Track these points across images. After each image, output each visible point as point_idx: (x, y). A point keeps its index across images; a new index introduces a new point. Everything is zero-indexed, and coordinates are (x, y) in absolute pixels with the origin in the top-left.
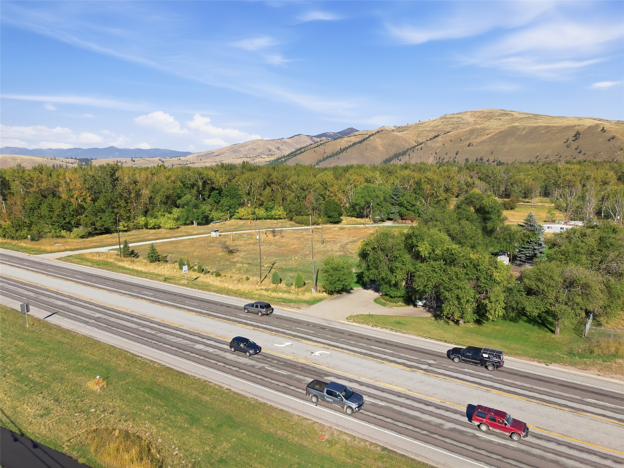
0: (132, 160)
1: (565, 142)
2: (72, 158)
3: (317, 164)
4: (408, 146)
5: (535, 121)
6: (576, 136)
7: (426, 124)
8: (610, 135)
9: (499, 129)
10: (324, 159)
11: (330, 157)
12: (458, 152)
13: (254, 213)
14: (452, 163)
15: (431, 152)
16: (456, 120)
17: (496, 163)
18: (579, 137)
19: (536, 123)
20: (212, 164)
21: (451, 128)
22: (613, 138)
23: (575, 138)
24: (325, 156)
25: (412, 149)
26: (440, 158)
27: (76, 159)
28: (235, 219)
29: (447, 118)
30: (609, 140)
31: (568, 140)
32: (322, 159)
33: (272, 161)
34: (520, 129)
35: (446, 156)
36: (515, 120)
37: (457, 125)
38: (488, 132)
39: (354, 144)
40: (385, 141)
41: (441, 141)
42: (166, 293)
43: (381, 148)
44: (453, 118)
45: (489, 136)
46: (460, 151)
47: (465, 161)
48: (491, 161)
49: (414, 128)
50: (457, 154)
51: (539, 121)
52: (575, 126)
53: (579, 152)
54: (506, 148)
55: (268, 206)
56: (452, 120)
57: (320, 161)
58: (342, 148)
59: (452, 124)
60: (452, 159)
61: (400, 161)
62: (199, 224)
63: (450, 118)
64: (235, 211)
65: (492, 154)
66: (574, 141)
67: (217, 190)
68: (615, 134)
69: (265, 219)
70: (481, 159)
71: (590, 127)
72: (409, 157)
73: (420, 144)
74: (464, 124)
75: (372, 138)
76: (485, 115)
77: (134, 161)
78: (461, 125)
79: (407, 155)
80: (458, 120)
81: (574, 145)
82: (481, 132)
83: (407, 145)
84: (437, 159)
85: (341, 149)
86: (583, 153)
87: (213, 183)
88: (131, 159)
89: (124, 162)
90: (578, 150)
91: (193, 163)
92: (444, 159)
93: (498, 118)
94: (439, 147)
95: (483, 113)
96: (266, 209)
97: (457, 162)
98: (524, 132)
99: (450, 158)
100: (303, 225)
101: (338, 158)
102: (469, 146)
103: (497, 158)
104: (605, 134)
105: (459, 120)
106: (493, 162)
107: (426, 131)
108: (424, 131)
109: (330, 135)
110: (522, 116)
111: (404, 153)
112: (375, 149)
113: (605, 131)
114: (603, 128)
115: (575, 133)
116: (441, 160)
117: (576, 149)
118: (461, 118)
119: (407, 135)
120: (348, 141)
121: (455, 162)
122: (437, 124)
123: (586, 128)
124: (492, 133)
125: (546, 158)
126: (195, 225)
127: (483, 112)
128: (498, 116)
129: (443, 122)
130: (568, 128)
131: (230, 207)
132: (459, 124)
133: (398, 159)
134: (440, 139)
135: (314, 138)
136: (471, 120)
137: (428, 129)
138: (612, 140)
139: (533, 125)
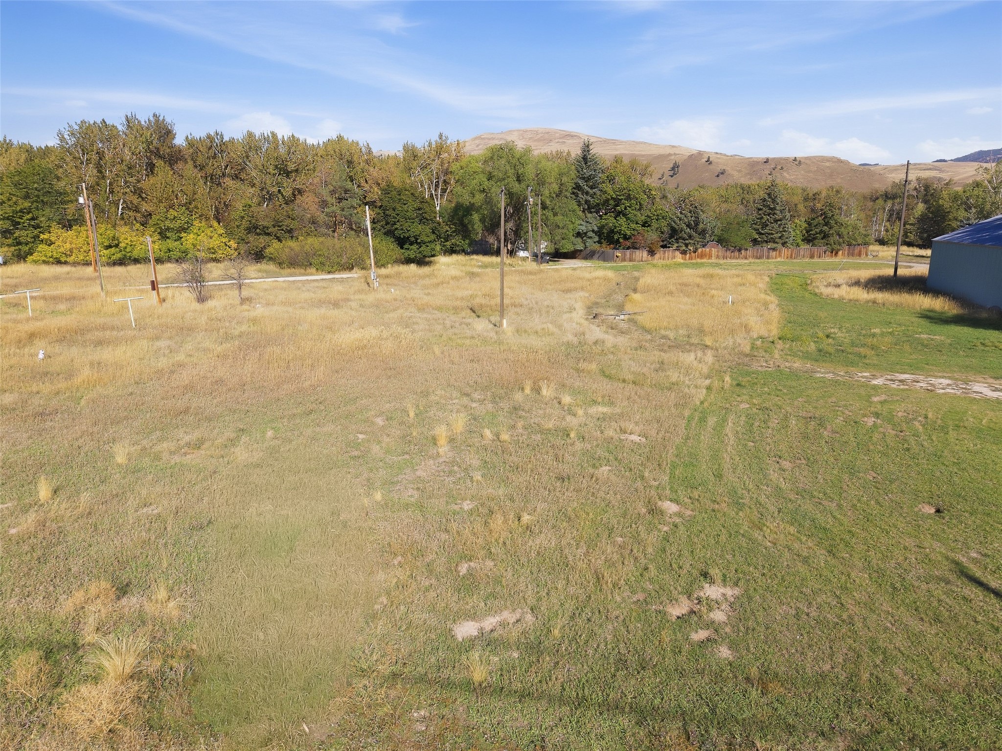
1: (660, 179)
5: (614, 146)
6: (673, 169)
8: (719, 169)
13: (113, 244)
18: (678, 171)
22: (722, 173)
23: (673, 172)
28: (35, 262)
29: (484, 139)
30: (718, 176)
31: (663, 175)
44: (493, 139)
52: (670, 155)
55: (168, 223)
63: (489, 139)
64: (36, 237)
66: (672, 176)
68: (724, 168)
71: (690, 157)
76: (539, 136)
81: (672, 183)
93: (561, 140)
95: (537, 132)
96: (163, 235)
100: (313, 270)
104: (711, 167)
113: (711, 163)
114: (709, 158)
115: (672, 166)
123: (686, 157)
128: (560, 138)
130: (660, 158)
131: (16, 224)
138: (721, 176)
139: (610, 153)
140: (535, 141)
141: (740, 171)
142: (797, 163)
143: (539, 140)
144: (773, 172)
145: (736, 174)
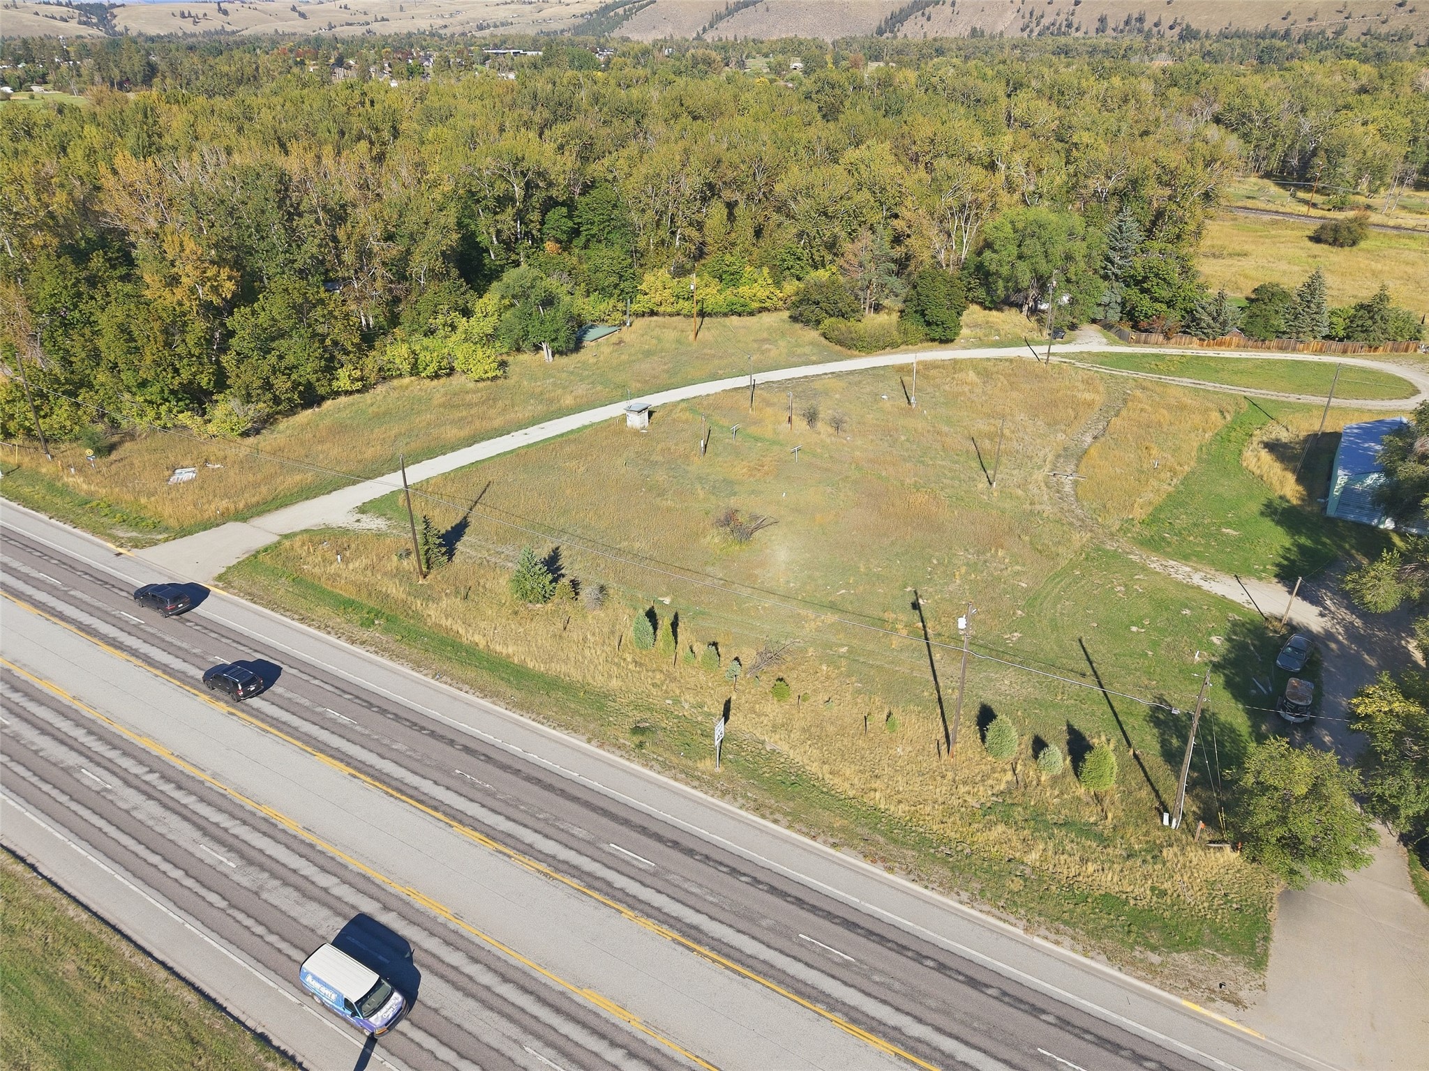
0: (220, 9)
2: (59, 4)
3: (711, 26)
10: (730, 12)
14: (1063, 29)
17: (1177, 30)
20: (432, 21)
26: (1031, 14)
27: (69, 5)
28: (638, 315)
32: (723, 10)
33: (591, 14)
35: (1049, 9)
42: (690, 852)
47: (1097, 24)
48: (1164, 26)
50: (1077, 3)
53: (1400, 7)
57: (719, 18)
60: (1063, 17)
61: (929, 19)
62: (556, 352)
65: (1169, 3)
67: (563, 204)
69: (725, 315)
70: (1141, 20)
77: (225, 13)
79: (948, 2)
84: (1023, 17)
86: (1408, 8)
87: (550, 184)
88: (216, 6)
89: (201, 16)
91: (383, 19)
92: (1042, 17)
96: (721, 278)
97: (1075, 26)
99: (1058, 14)
103: (1183, 18)
106: (1171, 28)
116: (1034, 17)
121: (1069, 26)
125: (1310, 20)
126: (546, 354)
133: (923, 14)
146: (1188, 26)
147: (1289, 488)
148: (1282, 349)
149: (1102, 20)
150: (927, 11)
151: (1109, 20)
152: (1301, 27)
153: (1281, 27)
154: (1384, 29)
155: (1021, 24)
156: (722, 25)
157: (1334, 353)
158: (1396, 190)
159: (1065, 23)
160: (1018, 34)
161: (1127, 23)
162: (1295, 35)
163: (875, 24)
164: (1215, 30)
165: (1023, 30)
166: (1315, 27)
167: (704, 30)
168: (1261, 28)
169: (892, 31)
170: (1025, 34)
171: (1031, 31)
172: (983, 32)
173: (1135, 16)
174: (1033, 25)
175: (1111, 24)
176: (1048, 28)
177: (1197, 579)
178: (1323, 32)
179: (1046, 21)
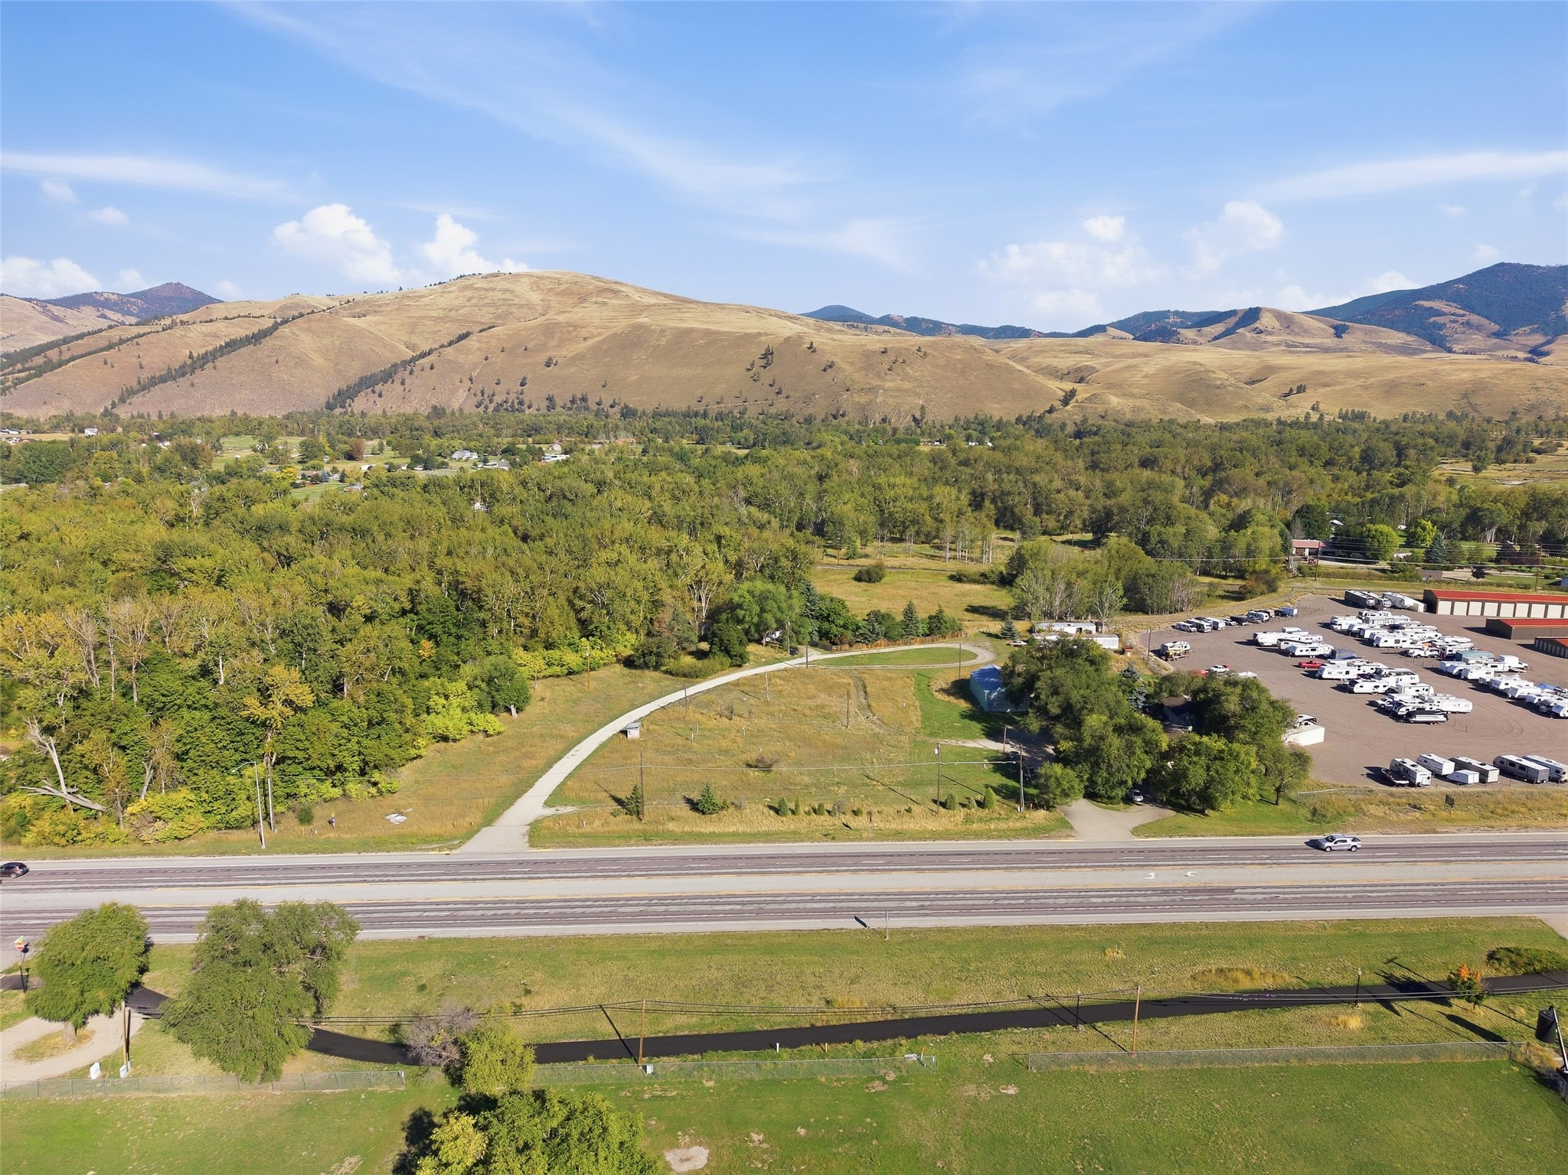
1: (749, 370)
3: (122, 401)
4: (389, 358)
5: (679, 315)
6: (765, 356)
7: (426, 300)
8: (826, 360)
9: (607, 328)
10: (144, 387)
11: (163, 380)
12: (525, 379)
14: (516, 406)
15: (457, 377)
16: (499, 295)
17: (617, 409)
18: (772, 359)
19: (682, 320)
21: (491, 316)
22: (830, 367)
23: (765, 361)
24: (145, 375)
25: (409, 368)
26: (483, 393)
29: (477, 289)
30: (825, 370)
31: (752, 365)
32: (134, 384)
34: (654, 331)
35: (498, 388)
36: (637, 309)
37: (504, 309)
38: (584, 333)
39: (232, 346)
40: (326, 341)
41: (479, 349)
43: (318, 361)
45: (590, 342)
46: (529, 377)
47: (547, 403)
48: (606, 405)
49: (397, 309)
50: (522, 384)
51: (687, 315)
52: (759, 334)
53: (778, 393)
54: (634, 377)
56: (490, 294)
58: (195, 355)
59: (493, 304)
60: (513, 396)
61: (380, 395)
63: (486, 290)
65: (604, 386)
66: (765, 367)
68: (833, 358)
70: (584, 399)
71: (788, 339)
72: (402, 388)
73: (423, 355)
74: (521, 306)
75: (285, 330)
76: (563, 287)
78: (514, 310)
79: (398, 381)
80: (504, 296)
81: (766, 376)
82: (569, 332)
83: (388, 355)
84: (475, 395)
85: (191, 357)
86: (784, 394)
90: (776, 389)
92: (493, 395)
93: (598, 299)
94: (475, 366)
97: (527, 403)
98: (663, 342)
99: (508, 394)
101: (192, 385)
102: (548, 365)
103: (619, 399)
104: (815, 356)
105: (508, 296)
106: (612, 406)
107: (430, 318)
108: (423, 318)
109: (107, 300)
110: (652, 300)
111: (388, 376)
112: (301, 361)
113: (814, 351)
114: (811, 343)
115: (762, 351)
116: (486, 396)
117: (771, 385)
118: (512, 292)
119: (382, 327)
120: (209, 335)
121: (521, 403)
122: (456, 302)
123: (782, 340)
124: (594, 336)
125: (718, 403)
127: (559, 279)
128: (596, 295)
129: (469, 300)
130: (746, 339)
132: (510, 305)
133: (373, 392)
134: (472, 343)
135: (50, 307)
136: (535, 297)
137: (434, 314)
138: (829, 370)
139: (678, 325)
140: (558, 294)
141: (852, 364)
142: (921, 354)
143: (562, 294)
144: (894, 366)
145: (847, 367)
146: (626, 407)
147: (963, 705)
148: (906, 644)
149: (550, 399)
150: (378, 388)
151: (556, 399)
152: (714, 409)
153: (701, 408)
154: (773, 411)
155: (475, 400)
156: (136, 399)
157: (928, 643)
158: (876, 543)
159: (516, 401)
160: (475, 410)
161: (573, 402)
162: (712, 414)
163: (323, 400)
164: (650, 409)
165: (477, 407)
166: (724, 407)
167: (114, 405)
168: (684, 409)
169: (343, 407)
170: (481, 409)
171: (486, 408)
172: (444, 409)
173: (579, 396)
174: (487, 402)
175: (559, 402)
176: (502, 405)
177: (960, 743)
178: (731, 412)
179: (498, 399)
